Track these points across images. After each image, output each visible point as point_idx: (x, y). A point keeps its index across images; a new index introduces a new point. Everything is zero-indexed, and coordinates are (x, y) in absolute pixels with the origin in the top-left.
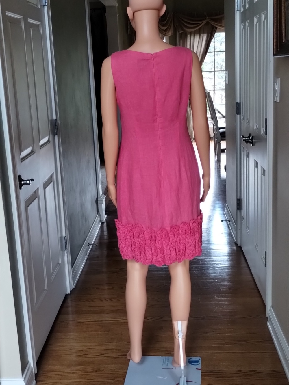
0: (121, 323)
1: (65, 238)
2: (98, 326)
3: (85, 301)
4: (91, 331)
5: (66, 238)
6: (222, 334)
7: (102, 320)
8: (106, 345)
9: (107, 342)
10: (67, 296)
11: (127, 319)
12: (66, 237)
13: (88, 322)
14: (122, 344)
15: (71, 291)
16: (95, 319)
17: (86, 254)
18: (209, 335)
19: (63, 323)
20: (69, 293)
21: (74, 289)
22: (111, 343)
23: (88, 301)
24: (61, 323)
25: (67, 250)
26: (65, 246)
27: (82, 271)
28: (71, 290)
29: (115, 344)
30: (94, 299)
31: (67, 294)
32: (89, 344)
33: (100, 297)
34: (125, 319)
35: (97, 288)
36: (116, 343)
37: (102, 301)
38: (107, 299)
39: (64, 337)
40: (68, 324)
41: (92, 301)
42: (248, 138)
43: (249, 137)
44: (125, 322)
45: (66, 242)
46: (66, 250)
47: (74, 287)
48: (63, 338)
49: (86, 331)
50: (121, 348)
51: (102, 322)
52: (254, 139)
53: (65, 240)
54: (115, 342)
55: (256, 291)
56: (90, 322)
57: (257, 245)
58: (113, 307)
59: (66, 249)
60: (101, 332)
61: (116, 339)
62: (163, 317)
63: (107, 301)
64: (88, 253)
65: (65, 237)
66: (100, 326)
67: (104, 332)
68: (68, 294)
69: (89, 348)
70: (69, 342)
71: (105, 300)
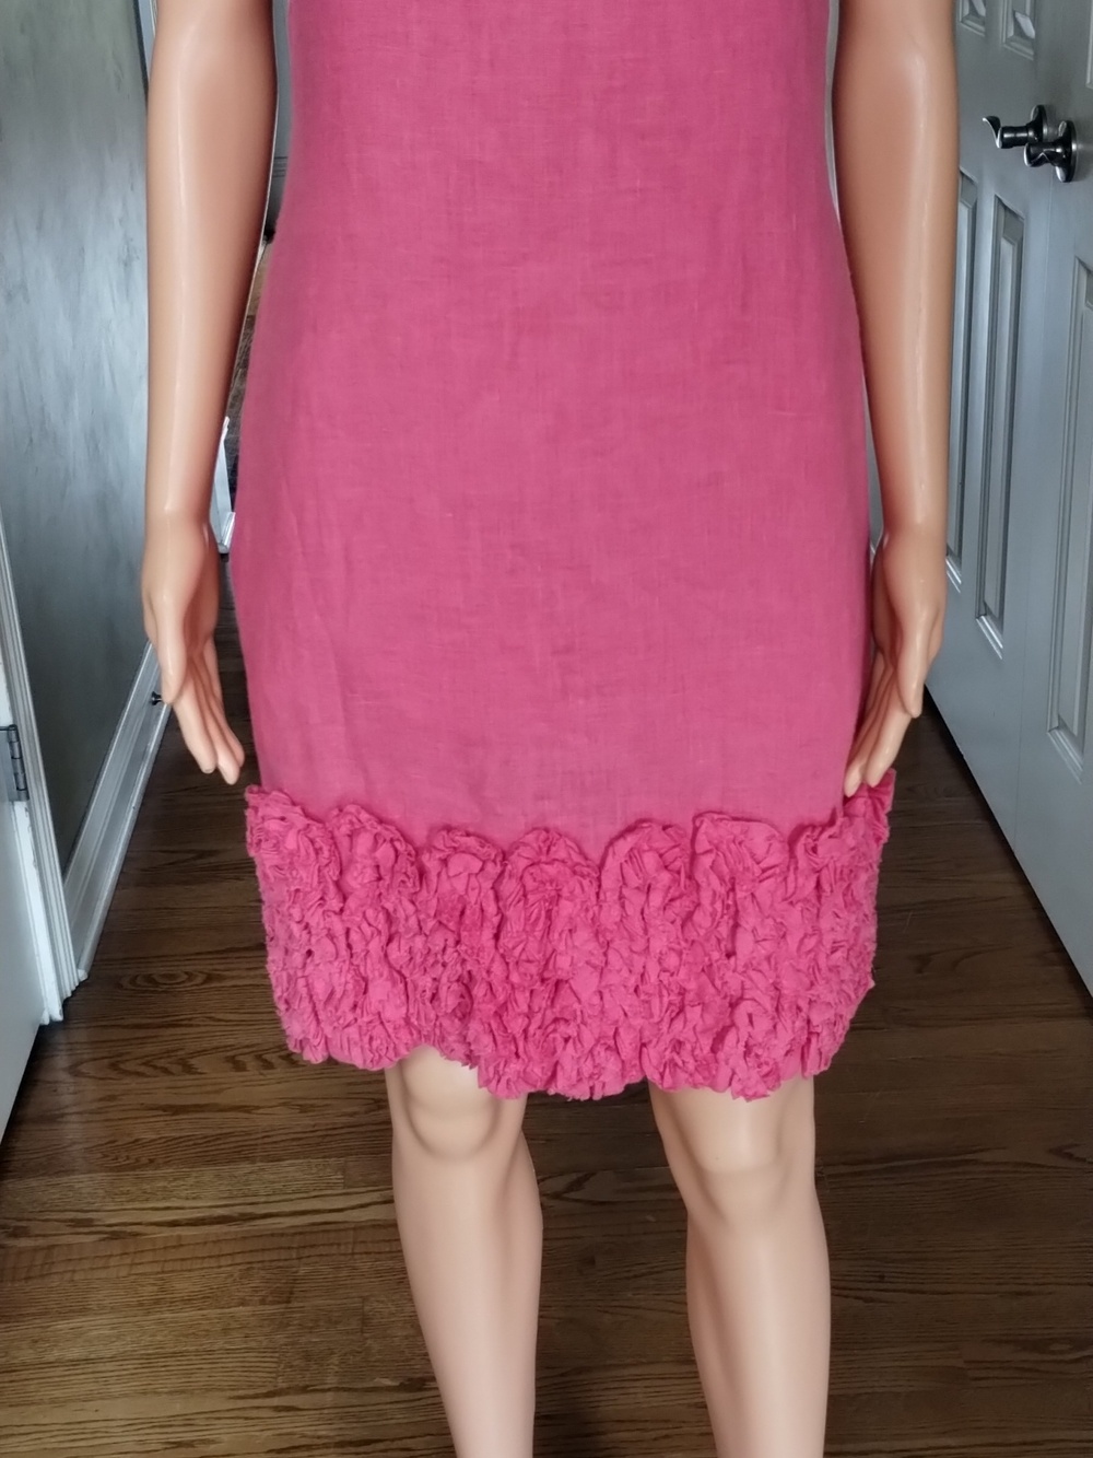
0: (358, 1227)
1: (9, 736)
2: (223, 1261)
3: (142, 1069)
4: (188, 1301)
5: (13, 733)
6: (933, 1293)
7: (249, 1209)
8: (277, 1409)
9: (281, 1384)
10: (45, 1037)
11: (390, 1201)
12: (14, 727)
13: (167, 1232)
14: (374, 1398)
15: (66, 1004)
16: (205, 1205)
17: (145, 753)
18: (860, 1303)
19: (24, 1243)
20: (58, 1017)
21: (82, 984)
22: (305, 1390)
23: (166, 1071)
24: (11, 1242)
25: (28, 797)
26: (16, 775)
27: (127, 860)
28: (69, 994)
29: (329, 1398)
30: (193, 1054)
31: (47, 1022)
32: (178, 1407)
33: (231, 1041)
34: (375, 1197)
35: (209, 978)
36: (337, 1389)
37: (239, 1066)
38: (267, 1057)
39: (27, 1355)
40: (51, 1247)
41: (189, 1069)
42: (1031, 134)
43: (1036, 126)
44: (376, 1226)
45: (17, 756)
46: (19, 799)
47: (82, 975)
48: (25, 1366)
49: (157, 1302)
50: (365, 1434)
51: (247, 1227)
52: (1084, 140)
53: (11, 743)
54: (332, 1381)
55: (1059, 969)
56: (178, 1231)
57: (1062, 726)
58: (303, 1109)
59: (23, 792)
60: (242, 1304)
61: (335, 1360)
62: (586, 1178)
63: (269, 1065)
64: (152, 746)
65: (8, 729)
66: (239, 1259)
67: (263, 1302)
68: (53, 1023)
69: (179, 1445)
70: (57, 1394)
71: (259, 1057)
